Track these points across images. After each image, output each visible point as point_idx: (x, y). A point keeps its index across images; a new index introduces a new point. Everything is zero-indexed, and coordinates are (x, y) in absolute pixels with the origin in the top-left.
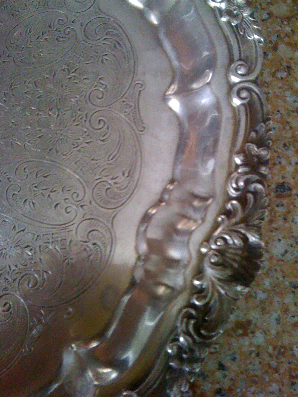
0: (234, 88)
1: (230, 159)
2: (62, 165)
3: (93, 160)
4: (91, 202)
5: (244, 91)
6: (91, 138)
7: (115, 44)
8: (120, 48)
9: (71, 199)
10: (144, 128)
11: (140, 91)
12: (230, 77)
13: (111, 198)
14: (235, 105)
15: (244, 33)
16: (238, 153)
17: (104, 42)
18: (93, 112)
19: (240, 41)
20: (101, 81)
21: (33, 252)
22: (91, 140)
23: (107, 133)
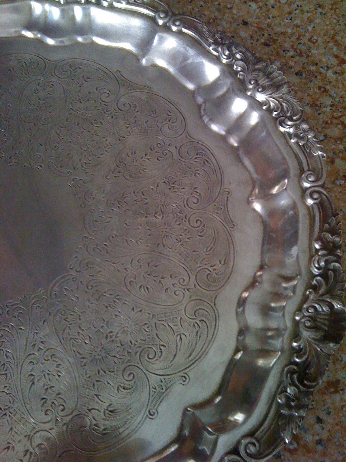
0: (307, 192)
1: (310, 246)
2: (169, 256)
3: (194, 251)
4: (195, 286)
5: (314, 194)
6: (191, 234)
7: (204, 162)
8: (208, 165)
9: (178, 284)
10: (234, 225)
11: (228, 197)
12: (303, 183)
13: (212, 282)
14: (309, 205)
15: (310, 150)
16: (317, 240)
17: (195, 160)
18: (191, 214)
19: (307, 157)
20: (195, 190)
21: (150, 328)
22: (190, 236)
23: (204, 230)
